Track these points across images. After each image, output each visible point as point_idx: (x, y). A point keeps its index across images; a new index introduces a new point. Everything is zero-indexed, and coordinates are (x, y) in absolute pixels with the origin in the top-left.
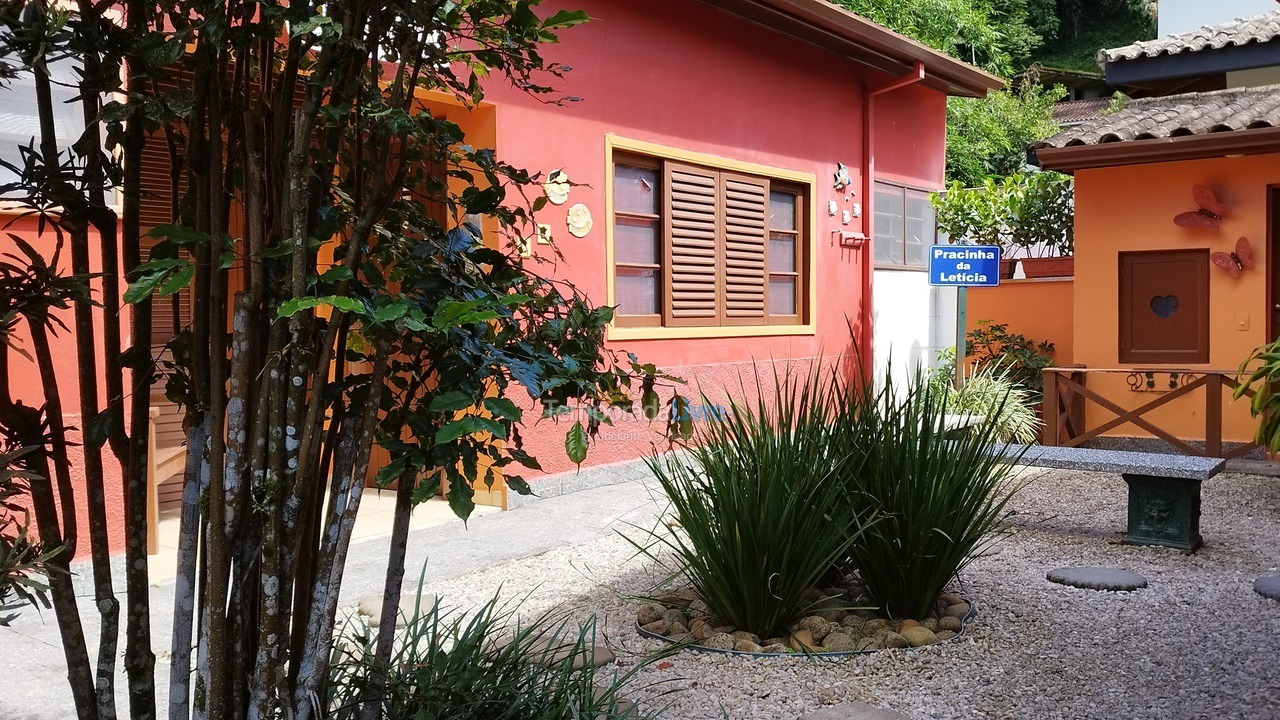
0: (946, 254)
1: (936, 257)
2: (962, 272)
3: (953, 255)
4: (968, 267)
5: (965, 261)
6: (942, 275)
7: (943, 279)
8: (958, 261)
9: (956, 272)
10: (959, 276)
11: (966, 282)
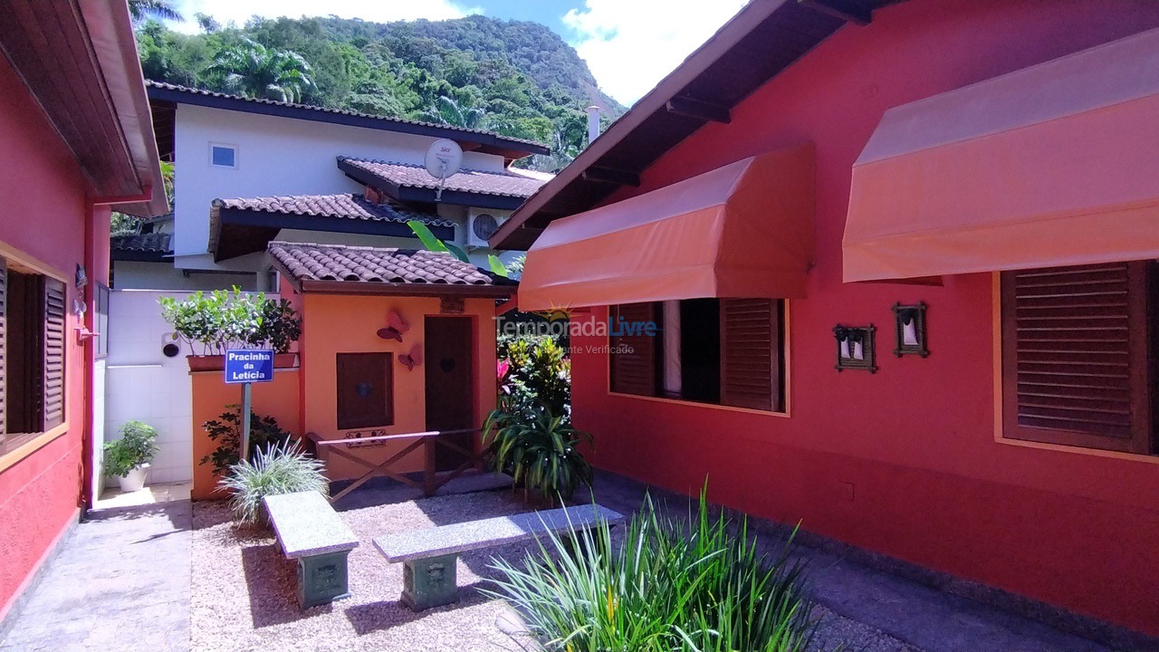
0: (237, 356)
1: (230, 359)
2: (248, 370)
3: (242, 358)
4: (252, 367)
5: (250, 362)
6: (235, 374)
7: (235, 378)
8: (245, 362)
9: (243, 371)
10: (246, 374)
11: (251, 379)
